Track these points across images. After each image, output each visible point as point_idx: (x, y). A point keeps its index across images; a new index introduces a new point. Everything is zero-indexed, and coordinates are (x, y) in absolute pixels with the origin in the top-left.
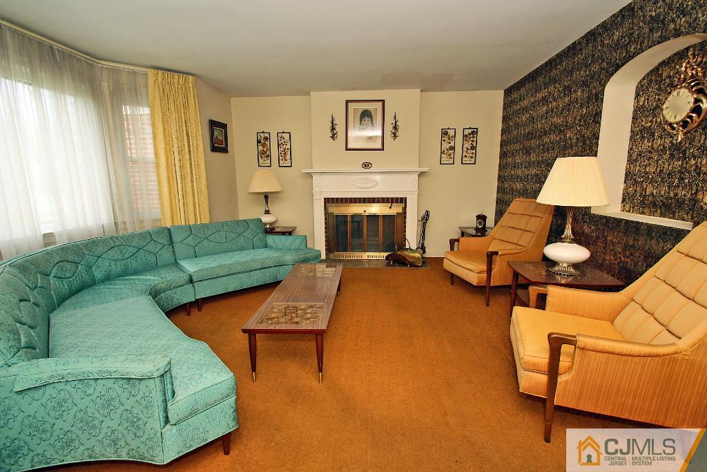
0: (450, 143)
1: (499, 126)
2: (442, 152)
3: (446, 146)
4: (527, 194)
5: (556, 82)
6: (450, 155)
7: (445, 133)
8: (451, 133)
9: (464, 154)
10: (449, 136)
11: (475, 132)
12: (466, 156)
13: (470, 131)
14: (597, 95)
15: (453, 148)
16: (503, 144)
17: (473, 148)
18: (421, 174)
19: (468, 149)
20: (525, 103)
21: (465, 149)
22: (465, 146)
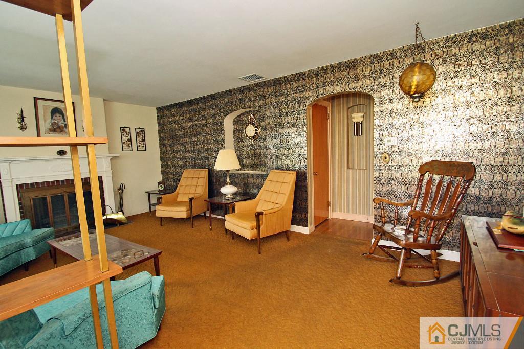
0: (127, 137)
1: (156, 128)
2: (123, 143)
3: (125, 139)
4: (187, 167)
5: (196, 112)
6: (129, 145)
7: (123, 130)
8: (128, 130)
9: (138, 144)
10: (126, 132)
11: (143, 131)
12: (139, 146)
13: (140, 130)
14: (221, 123)
15: (130, 140)
16: (161, 139)
17: (144, 140)
18: (113, 159)
19: (140, 141)
20: (176, 118)
21: (138, 141)
22: (138, 139)
